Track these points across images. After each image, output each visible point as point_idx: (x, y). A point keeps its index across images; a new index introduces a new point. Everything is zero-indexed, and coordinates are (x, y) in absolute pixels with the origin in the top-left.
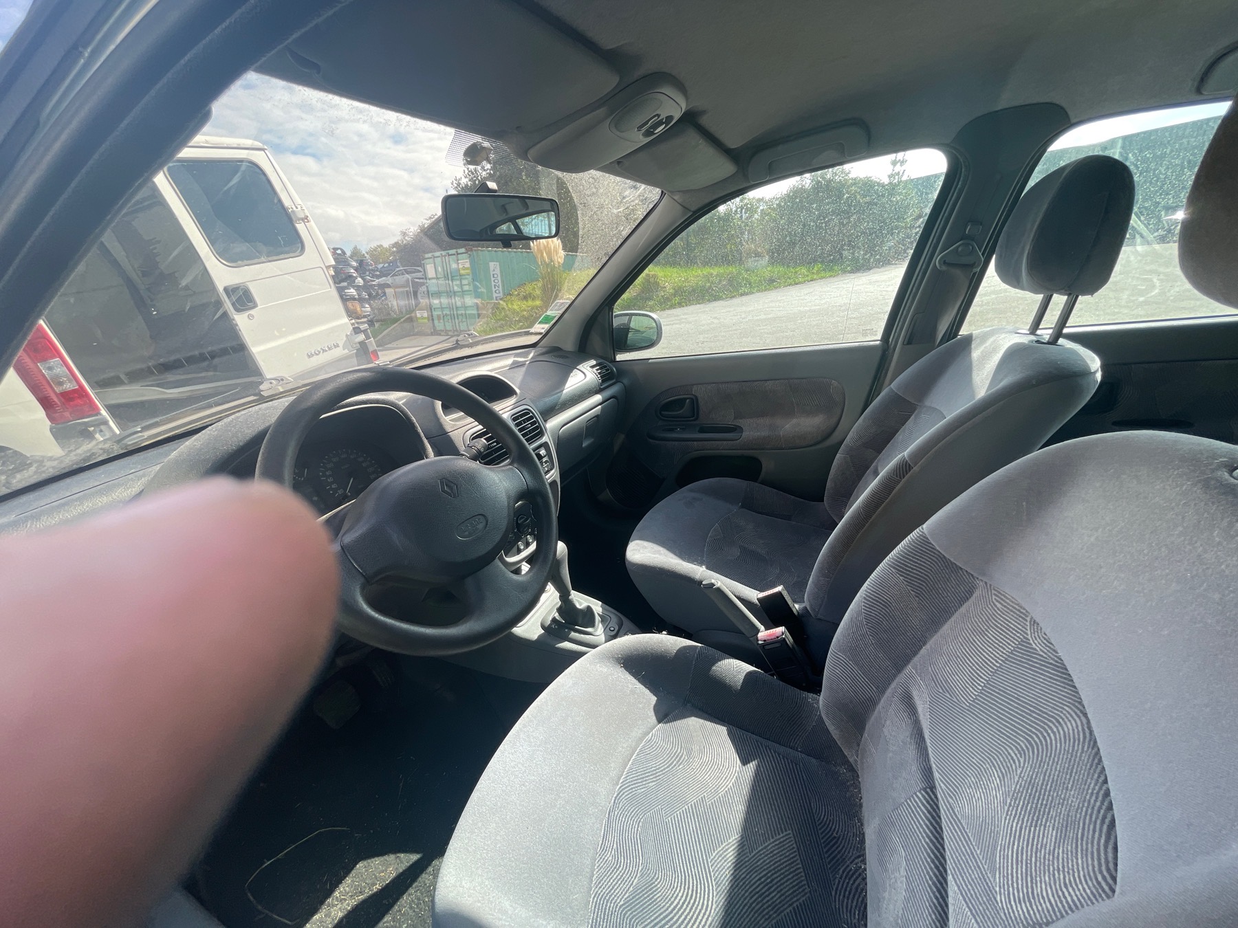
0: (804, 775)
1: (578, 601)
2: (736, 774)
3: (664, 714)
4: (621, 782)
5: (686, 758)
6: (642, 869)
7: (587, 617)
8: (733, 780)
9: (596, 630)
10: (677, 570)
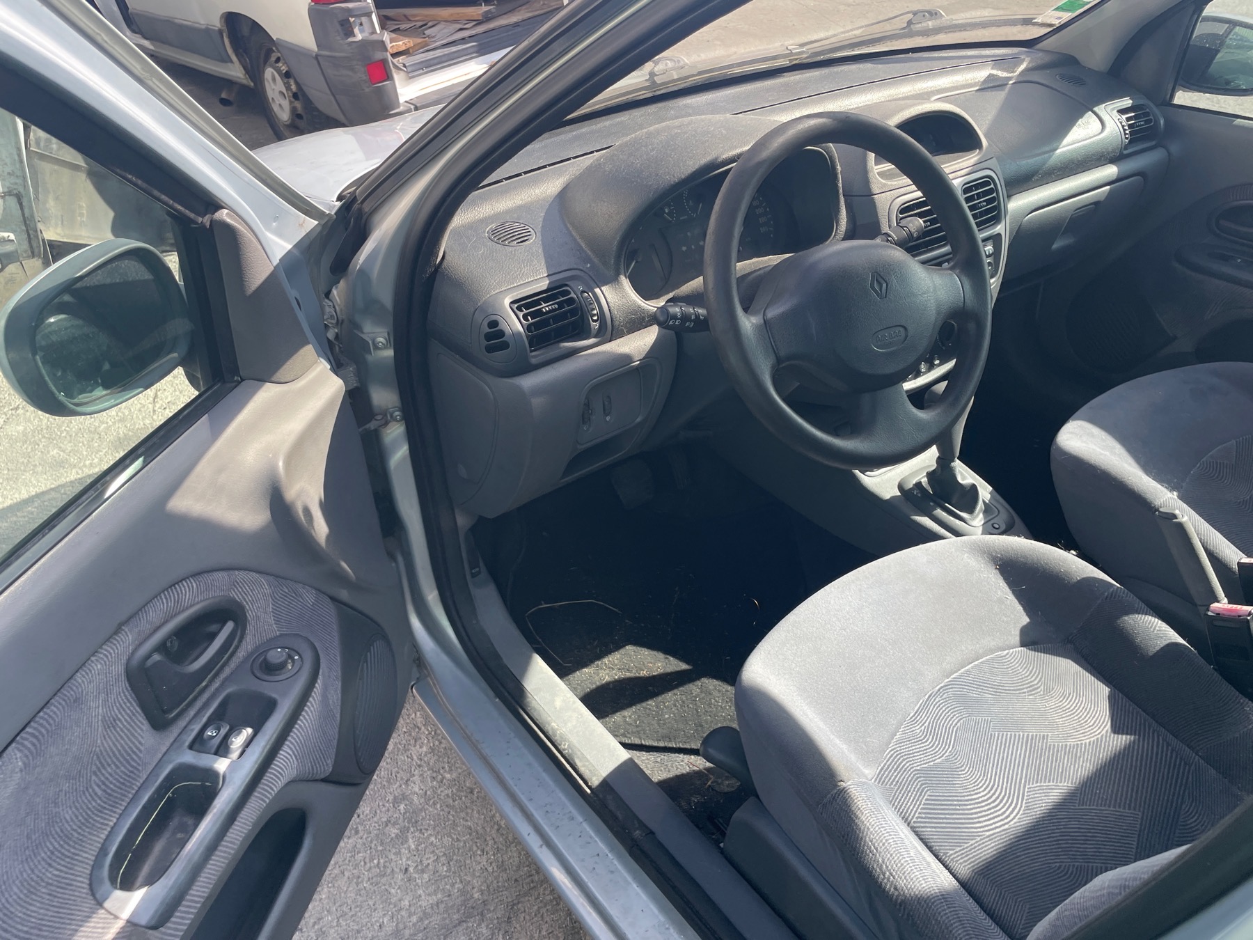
0: (1190, 776)
1: (962, 474)
2: (1100, 736)
3: (1030, 640)
4: (952, 677)
5: (1042, 693)
6: (949, 756)
7: (968, 499)
8: (1092, 739)
9: (974, 519)
10: (1129, 482)
